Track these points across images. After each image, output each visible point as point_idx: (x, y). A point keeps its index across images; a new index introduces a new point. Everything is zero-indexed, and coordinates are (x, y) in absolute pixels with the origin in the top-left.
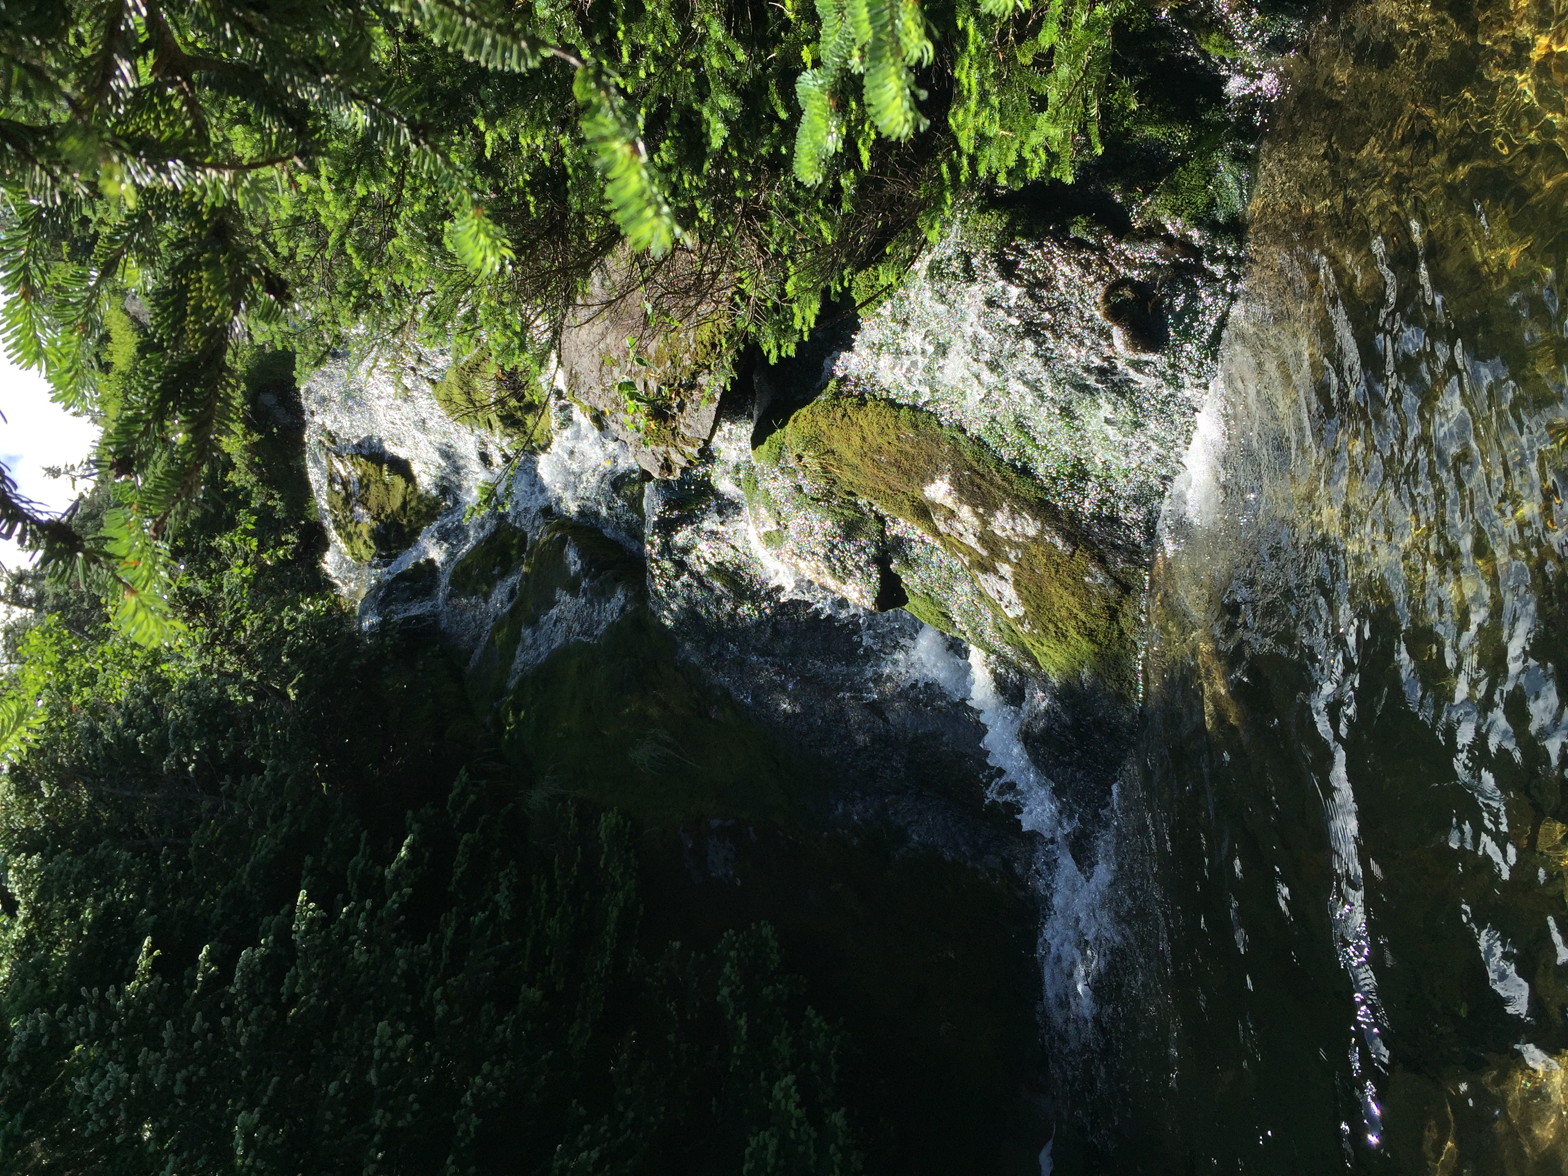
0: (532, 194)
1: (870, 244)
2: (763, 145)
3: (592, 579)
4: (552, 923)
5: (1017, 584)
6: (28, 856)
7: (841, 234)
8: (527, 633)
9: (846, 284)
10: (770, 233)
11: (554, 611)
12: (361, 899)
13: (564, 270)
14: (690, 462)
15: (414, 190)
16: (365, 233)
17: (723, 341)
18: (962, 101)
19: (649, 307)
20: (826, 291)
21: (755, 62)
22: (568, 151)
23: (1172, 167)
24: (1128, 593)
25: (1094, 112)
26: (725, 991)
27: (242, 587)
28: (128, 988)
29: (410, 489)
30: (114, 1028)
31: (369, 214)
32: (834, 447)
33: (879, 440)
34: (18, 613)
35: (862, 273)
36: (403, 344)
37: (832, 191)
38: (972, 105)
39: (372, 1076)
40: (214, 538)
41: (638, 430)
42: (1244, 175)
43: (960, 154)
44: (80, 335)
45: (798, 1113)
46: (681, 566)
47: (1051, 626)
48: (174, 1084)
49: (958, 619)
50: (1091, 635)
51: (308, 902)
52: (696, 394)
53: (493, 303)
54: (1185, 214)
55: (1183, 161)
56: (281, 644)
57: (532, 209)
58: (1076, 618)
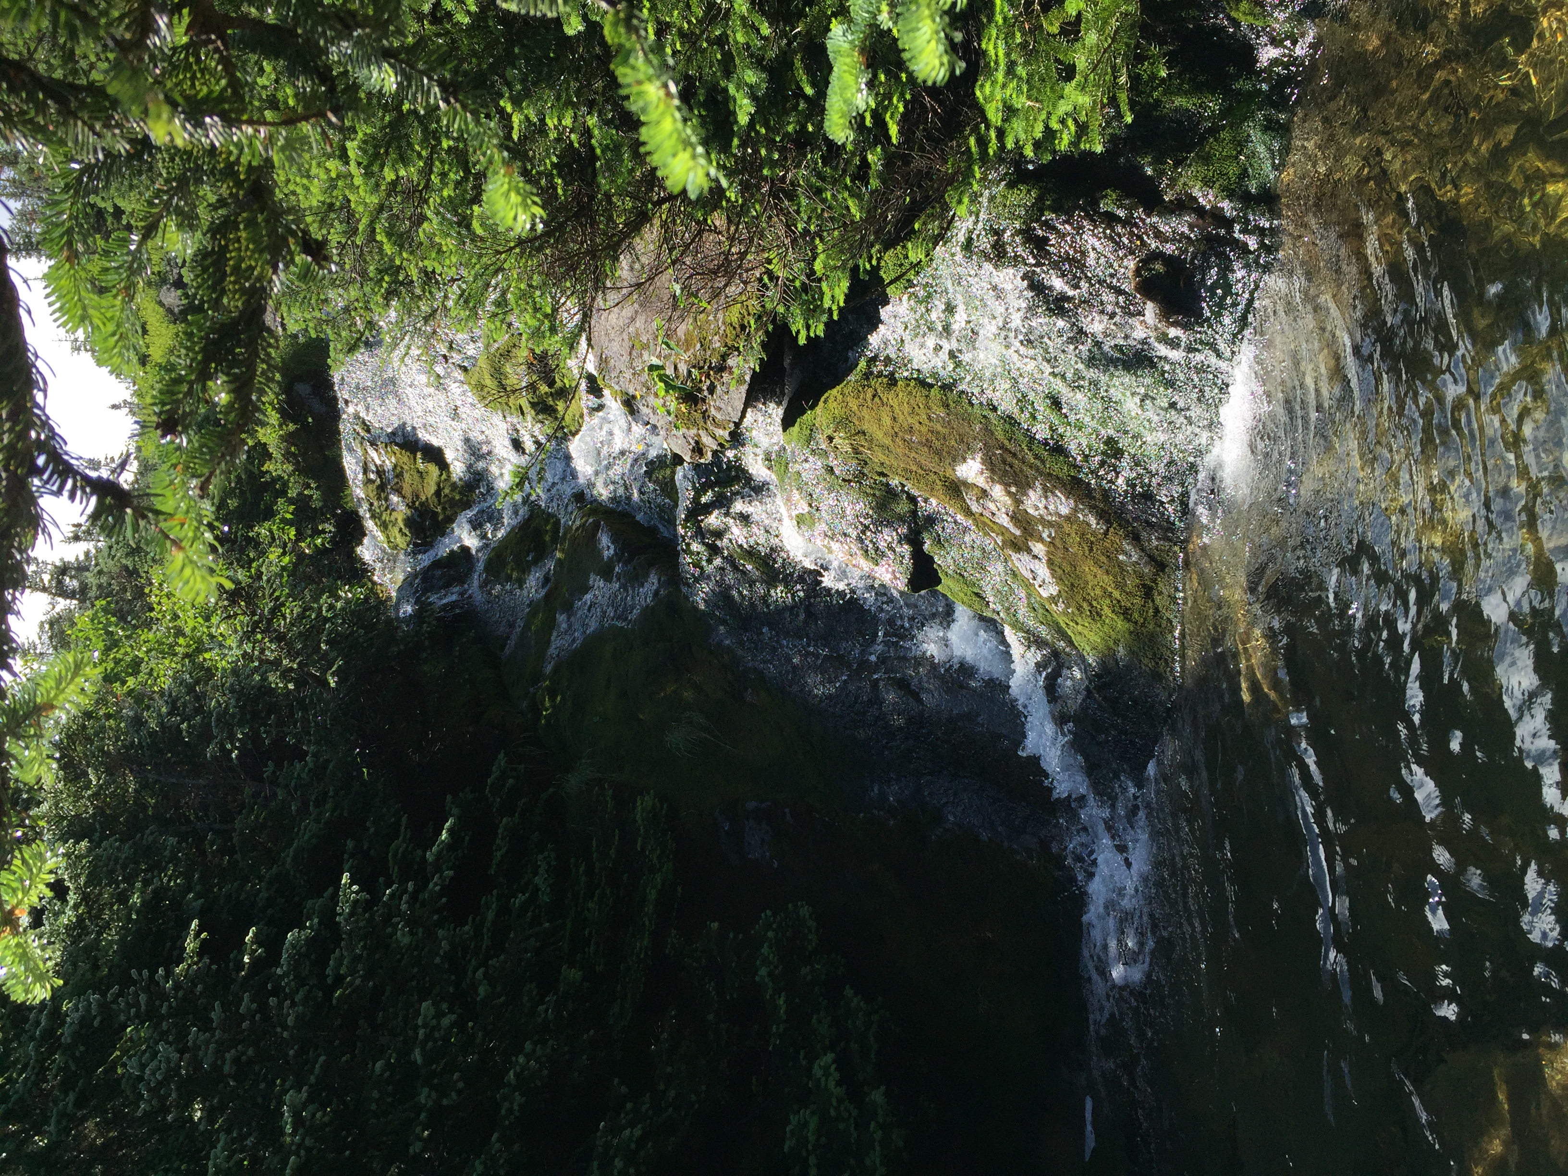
0: (560, 176)
1: (898, 221)
2: (789, 123)
3: (626, 563)
4: (590, 905)
5: (1050, 563)
6: (77, 842)
7: (868, 212)
8: (561, 618)
9: (874, 262)
10: (798, 212)
11: (588, 597)
12: (403, 882)
13: (593, 253)
14: (721, 445)
15: (443, 175)
16: (393, 218)
17: (752, 322)
18: (989, 72)
19: (677, 288)
20: (855, 270)
21: (781, 38)
22: (596, 132)
23: (1203, 139)
24: (1163, 570)
25: (1123, 79)
26: (763, 971)
27: (282, 576)
28: (177, 970)
29: (444, 476)
30: (164, 1011)
31: (399, 199)
32: (865, 428)
33: (910, 420)
34: (63, 604)
35: (891, 252)
36: (435, 332)
37: (859, 168)
38: (1000, 76)
39: (417, 1056)
40: (252, 527)
41: (669, 413)
42: (1276, 146)
43: (988, 128)
44: (123, 300)
45: (838, 1091)
46: (714, 550)
47: (1085, 605)
48: (224, 1062)
49: (991, 599)
50: (1125, 613)
51: (351, 885)
52: (725, 375)
53: (523, 286)
54: (1217, 185)
55: (1214, 131)
56: (320, 631)
57: (560, 191)
58: (1110, 596)
